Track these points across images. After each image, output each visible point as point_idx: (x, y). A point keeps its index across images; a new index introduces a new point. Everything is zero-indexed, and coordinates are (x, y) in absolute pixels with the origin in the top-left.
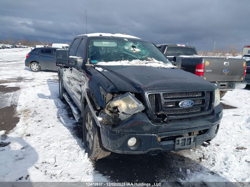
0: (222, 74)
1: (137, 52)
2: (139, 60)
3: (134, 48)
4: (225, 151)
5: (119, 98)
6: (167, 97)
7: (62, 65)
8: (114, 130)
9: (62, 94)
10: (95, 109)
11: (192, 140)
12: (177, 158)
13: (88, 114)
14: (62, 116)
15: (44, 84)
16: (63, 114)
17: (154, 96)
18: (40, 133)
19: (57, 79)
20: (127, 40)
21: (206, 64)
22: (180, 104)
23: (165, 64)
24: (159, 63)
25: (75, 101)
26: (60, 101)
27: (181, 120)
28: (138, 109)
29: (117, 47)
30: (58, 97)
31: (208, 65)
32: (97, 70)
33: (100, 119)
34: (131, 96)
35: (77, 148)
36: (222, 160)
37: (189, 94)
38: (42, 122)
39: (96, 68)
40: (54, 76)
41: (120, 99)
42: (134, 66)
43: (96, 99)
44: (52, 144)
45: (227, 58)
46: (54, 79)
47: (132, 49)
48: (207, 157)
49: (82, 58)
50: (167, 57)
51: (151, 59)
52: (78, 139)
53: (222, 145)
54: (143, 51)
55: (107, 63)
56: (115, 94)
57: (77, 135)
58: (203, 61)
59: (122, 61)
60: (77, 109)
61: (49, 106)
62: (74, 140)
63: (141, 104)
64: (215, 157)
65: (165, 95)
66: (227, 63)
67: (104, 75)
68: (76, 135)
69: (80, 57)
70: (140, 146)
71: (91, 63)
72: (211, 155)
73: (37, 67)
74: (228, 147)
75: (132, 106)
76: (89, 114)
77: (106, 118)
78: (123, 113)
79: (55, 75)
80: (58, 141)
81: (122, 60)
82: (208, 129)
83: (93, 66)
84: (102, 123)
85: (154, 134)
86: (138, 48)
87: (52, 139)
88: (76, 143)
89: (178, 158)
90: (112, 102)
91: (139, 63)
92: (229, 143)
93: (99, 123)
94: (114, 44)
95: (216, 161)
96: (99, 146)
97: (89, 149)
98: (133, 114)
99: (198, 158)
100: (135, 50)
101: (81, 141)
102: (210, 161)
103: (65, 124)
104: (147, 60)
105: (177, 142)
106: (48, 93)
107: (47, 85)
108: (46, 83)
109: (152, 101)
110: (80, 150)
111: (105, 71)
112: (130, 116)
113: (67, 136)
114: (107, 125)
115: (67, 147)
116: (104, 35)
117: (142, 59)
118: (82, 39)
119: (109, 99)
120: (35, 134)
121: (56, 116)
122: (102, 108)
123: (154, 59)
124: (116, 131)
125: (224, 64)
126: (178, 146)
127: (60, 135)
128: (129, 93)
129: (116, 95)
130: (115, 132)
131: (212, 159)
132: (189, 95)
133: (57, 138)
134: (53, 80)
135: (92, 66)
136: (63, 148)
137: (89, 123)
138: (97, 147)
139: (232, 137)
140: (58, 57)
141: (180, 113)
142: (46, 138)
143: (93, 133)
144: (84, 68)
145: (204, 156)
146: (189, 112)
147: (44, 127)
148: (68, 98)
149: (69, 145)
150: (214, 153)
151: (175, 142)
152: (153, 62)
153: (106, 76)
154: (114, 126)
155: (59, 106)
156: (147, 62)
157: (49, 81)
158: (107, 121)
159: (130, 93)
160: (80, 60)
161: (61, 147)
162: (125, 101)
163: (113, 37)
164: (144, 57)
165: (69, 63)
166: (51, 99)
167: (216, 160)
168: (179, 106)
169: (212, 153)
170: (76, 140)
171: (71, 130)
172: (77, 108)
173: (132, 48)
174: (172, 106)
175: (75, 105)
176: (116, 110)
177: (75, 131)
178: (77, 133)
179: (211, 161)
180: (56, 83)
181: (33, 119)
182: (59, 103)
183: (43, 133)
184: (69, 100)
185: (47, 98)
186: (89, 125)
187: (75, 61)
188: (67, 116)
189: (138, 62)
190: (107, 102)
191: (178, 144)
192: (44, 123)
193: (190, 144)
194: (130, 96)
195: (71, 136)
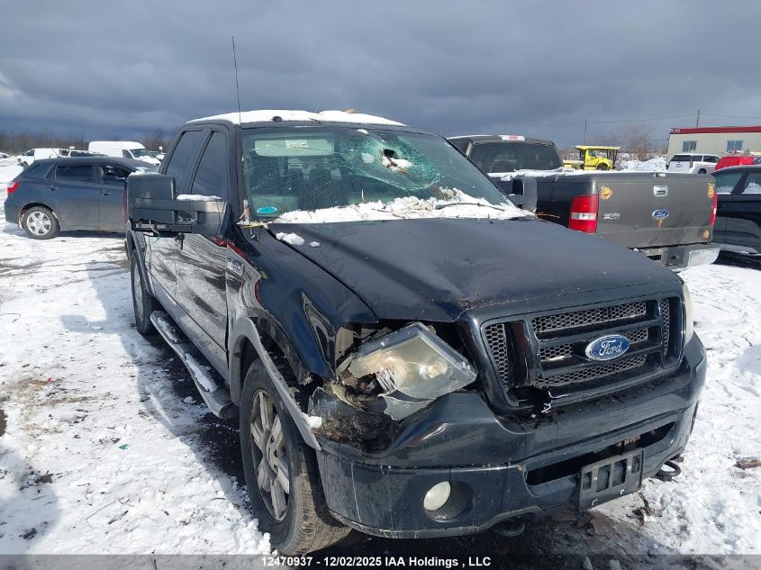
0: (651, 223)
1: (403, 172)
2: (415, 198)
3: (393, 160)
4: (708, 478)
5: (383, 344)
6: (544, 328)
7: (152, 227)
8: (373, 462)
9: (147, 316)
10: (291, 380)
11: (629, 468)
12: (564, 519)
13: (261, 396)
14: (157, 394)
15: (79, 281)
16: (157, 385)
17: (503, 329)
18: (84, 465)
19: (118, 259)
20: (365, 132)
21: (602, 197)
22: (589, 349)
23: (496, 206)
24: (479, 205)
25: (195, 341)
26: (141, 338)
27: (593, 402)
28: (452, 379)
29: (337, 158)
30: (132, 326)
31: (608, 197)
32: (285, 243)
33: (314, 421)
34: (427, 335)
35: (228, 516)
36: (707, 514)
37: (609, 312)
38: (88, 421)
39: (279, 235)
40: (107, 250)
41: (387, 346)
42: (404, 220)
43: (295, 349)
44: (137, 505)
45: (661, 175)
46: (108, 260)
47: (386, 161)
48: (658, 504)
49: (220, 201)
50: (491, 175)
51: (450, 192)
52: (226, 480)
53: (692, 457)
54: (422, 166)
55: (311, 213)
56: (363, 330)
57: (216, 462)
58: (594, 187)
59: (361, 205)
60: (210, 372)
61: (104, 361)
62: (213, 484)
63: (464, 364)
64: (684, 504)
65: (537, 323)
66: (664, 189)
67: (314, 263)
68: (213, 464)
69: (215, 197)
70: (468, 508)
71: (254, 217)
72: (668, 499)
73: (48, 222)
74: (710, 462)
75: (430, 368)
76: (264, 395)
77: (335, 416)
78: (397, 394)
79: (110, 247)
80: (155, 493)
81: (362, 201)
82: (672, 424)
83: (266, 226)
84: (325, 436)
85: (512, 463)
86: (406, 159)
87: (132, 488)
88: (221, 494)
89: (568, 518)
90: (359, 360)
91: (418, 207)
92: (710, 449)
93: (314, 437)
94: (324, 148)
95: (691, 518)
96: (313, 513)
97: (272, 518)
98: (434, 398)
99: (629, 510)
100: (395, 165)
101: (235, 487)
102: (669, 519)
103: (170, 423)
104: (440, 196)
105: (584, 480)
106: (97, 313)
107: (90, 283)
108: (85, 275)
109: (495, 344)
110: (238, 521)
111: (315, 244)
112: (423, 405)
113: (183, 468)
114: (344, 440)
115: (190, 513)
116: (287, 115)
117: (423, 195)
118: (213, 132)
119: (344, 348)
120: (68, 473)
121: (136, 397)
122: (318, 381)
123: (460, 192)
124: (382, 464)
125: (655, 193)
126: (587, 494)
127: (160, 468)
128: (417, 326)
129: (365, 332)
130: (375, 469)
131: (674, 513)
132: (610, 316)
133: (150, 481)
134: (106, 265)
135: (262, 227)
136: (178, 520)
137: (266, 426)
138: (306, 518)
139: (712, 425)
140: (138, 200)
141: (587, 379)
142: (110, 486)
143: (290, 469)
144: (232, 234)
145: (646, 502)
146: (612, 373)
147: (97, 440)
148: (172, 332)
149: (195, 506)
150: (674, 491)
151: (578, 481)
152: (457, 201)
153: (323, 264)
154: (370, 445)
155: (141, 359)
156: (442, 202)
157: (93, 267)
158: (341, 426)
159: (421, 324)
160: (214, 207)
161: (167, 514)
162: (406, 354)
163: (319, 122)
164: (427, 186)
165: (177, 219)
166: (110, 333)
167: (688, 514)
168: (585, 356)
169: (671, 490)
170: (217, 483)
171: (195, 446)
172: (208, 368)
173: (385, 157)
174: (561, 357)
175: (201, 358)
176: (372, 386)
177: (208, 449)
178: (215, 455)
179: (675, 520)
180: (116, 273)
181: (53, 412)
182: (137, 347)
183: (98, 467)
184: (176, 340)
185: (97, 331)
186: (266, 434)
187: (199, 212)
188: (171, 392)
189: (411, 205)
190: (337, 357)
191: (589, 484)
192: (98, 425)
193: (624, 482)
194: (423, 337)
195: (200, 466)
